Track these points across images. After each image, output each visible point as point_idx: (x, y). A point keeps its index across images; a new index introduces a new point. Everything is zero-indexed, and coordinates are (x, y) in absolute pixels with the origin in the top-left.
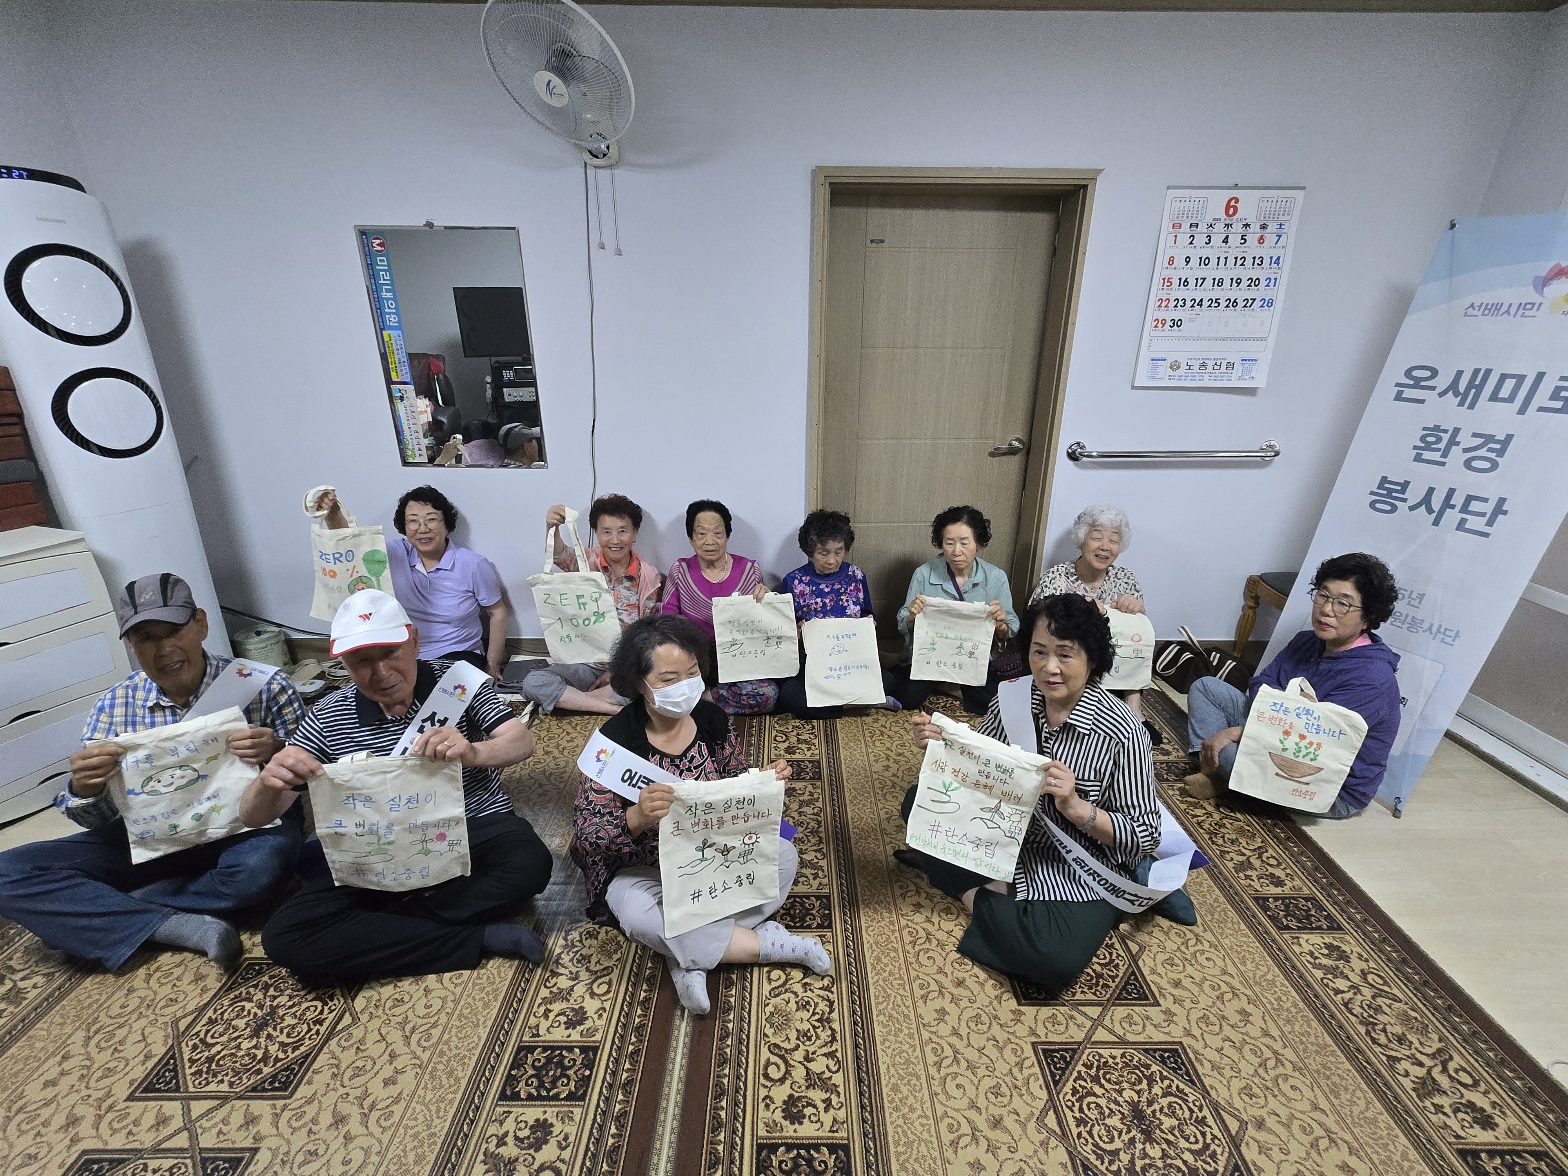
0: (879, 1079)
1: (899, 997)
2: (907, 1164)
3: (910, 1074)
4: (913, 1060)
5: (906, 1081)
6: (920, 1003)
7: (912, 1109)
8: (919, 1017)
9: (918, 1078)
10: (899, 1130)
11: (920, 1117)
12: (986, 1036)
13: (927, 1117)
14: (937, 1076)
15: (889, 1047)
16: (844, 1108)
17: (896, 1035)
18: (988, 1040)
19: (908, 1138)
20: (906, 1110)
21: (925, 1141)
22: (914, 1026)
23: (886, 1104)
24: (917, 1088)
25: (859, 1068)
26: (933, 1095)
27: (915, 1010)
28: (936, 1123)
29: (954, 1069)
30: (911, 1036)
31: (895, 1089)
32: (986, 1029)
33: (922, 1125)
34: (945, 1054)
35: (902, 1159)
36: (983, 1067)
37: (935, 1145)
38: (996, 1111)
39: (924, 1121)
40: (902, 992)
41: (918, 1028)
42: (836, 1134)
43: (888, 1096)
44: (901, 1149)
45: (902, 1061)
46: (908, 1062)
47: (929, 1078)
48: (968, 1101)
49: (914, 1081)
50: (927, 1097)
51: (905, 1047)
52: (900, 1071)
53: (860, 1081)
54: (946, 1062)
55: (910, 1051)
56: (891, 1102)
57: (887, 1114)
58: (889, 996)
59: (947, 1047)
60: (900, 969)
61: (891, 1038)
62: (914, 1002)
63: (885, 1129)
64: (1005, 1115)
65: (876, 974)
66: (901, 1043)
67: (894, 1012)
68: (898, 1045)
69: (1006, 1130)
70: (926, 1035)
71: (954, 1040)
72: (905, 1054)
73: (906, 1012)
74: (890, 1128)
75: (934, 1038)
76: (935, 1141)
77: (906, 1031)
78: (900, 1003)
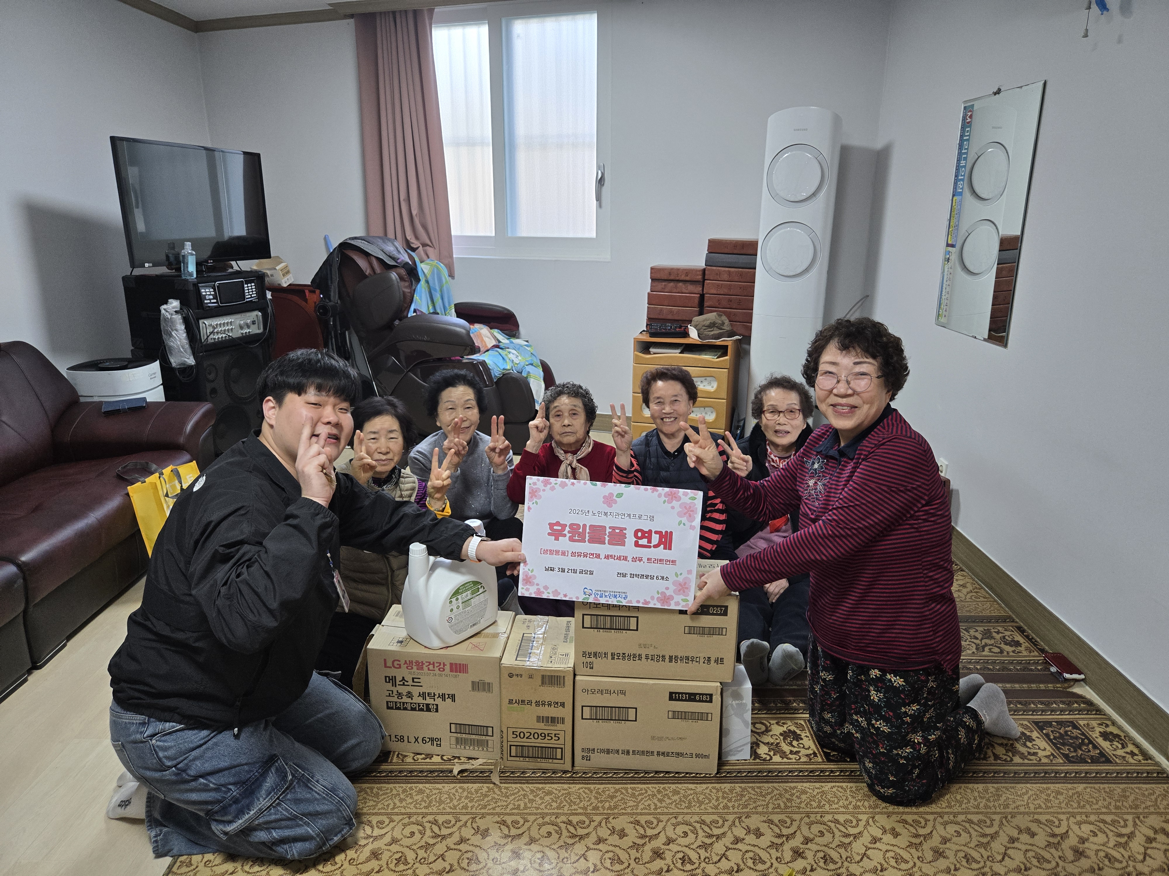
0: (431, 783)
1: (505, 803)
2: (363, 793)
3: (430, 802)
4: (443, 806)
5: (425, 798)
6: (497, 818)
7: (401, 801)
8: (483, 816)
9: (426, 807)
10: (389, 791)
11: (395, 804)
12: (456, 864)
13: (393, 808)
14: (425, 820)
15: (457, 791)
16: (413, 761)
17: (467, 797)
18: (451, 865)
19: (381, 795)
20: (402, 796)
21: (376, 805)
22: (474, 810)
23: (409, 785)
24: (418, 806)
25: (442, 772)
26: (410, 815)
27: (489, 814)
28: (387, 814)
29: (428, 833)
30: (465, 807)
31: (421, 792)
32: (462, 865)
33: (388, 805)
34: (443, 828)
35: (368, 790)
36: (425, 855)
37: (371, 811)
38: (385, 856)
39: (391, 806)
40: (511, 806)
41: (471, 813)
42: (396, 756)
43: (416, 787)
44: (375, 790)
45: (442, 799)
46: (441, 802)
47: (424, 815)
48: (399, 837)
49: (424, 804)
50: (408, 811)
51: (455, 802)
52: (434, 796)
53: (431, 772)
54: (436, 829)
55: (451, 805)
56: (411, 789)
57: (402, 785)
58: (508, 797)
59: (449, 831)
60: (537, 808)
61: (465, 794)
62: (499, 814)
63: (392, 783)
64: (380, 863)
65: (531, 790)
66: (460, 800)
67: (490, 798)
68: (458, 798)
69: (368, 860)
70: (464, 818)
71: (456, 838)
72: (448, 801)
73: (488, 807)
74: (391, 786)
75: (459, 824)
76: (374, 811)
77: (470, 805)
78: (499, 804)
